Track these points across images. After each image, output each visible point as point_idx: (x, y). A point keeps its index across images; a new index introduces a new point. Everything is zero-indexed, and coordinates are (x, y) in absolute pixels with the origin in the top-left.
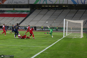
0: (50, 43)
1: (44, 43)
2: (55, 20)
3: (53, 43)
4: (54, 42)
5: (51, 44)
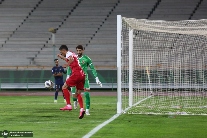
2: (55, 32)
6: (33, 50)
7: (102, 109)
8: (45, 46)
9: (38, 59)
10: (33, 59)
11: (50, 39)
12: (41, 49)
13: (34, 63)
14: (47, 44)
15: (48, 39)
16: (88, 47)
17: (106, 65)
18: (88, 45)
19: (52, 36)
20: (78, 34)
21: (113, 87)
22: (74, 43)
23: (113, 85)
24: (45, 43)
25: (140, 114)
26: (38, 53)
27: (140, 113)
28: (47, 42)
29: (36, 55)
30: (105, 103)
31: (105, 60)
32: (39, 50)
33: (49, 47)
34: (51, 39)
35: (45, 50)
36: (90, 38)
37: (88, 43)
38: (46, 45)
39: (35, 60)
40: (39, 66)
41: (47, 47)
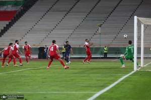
0: (102, 85)
1: (83, 85)
2: (100, 26)
3: (110, 84)
4: (113, 81)
5: (104, 87)
6: (88, 36)
12: (93, 36)
15: (97, 30)
18: (119, 33)
19: (99, 28)
24: (95, 32)
29: (90, 39)
36: (120, 30)
41: (96, 35)
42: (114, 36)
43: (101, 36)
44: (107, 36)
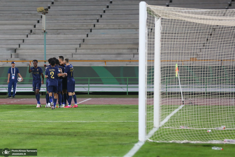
6: (15, 37)
7: (117, 132)
8: (31, 31)
9: (23, 51)
10: (15, 50)
11: (38, 22)
12: (26, 36)
13: (17, 56)
14: (35, 28)
15: (36, 22)
16: (92, 33)
17: (118, 59)
18: (92, 31)
19: (42, 17)
20: (79, 15)
21: (127, 90)
22: (73, 28)
23: (127, 87)
24: (32, 27)
25: (171, 142)
26: (22, 41)
27: (171, 140)
28: (35, 26)
29: (19, 45)
30: (120, 121)
31: (116, 51)
32: (24, 37)
33: (38, 34)
34: (40, 21)
35: (31, 37)
36: (96, 21)
37: (92, 27)
38: (33, 31)
39: (18, 51)
40: (23, 60)
41: (34, 34)
42: (80, 36)
43: (48, 36)
44: (62, 36)
